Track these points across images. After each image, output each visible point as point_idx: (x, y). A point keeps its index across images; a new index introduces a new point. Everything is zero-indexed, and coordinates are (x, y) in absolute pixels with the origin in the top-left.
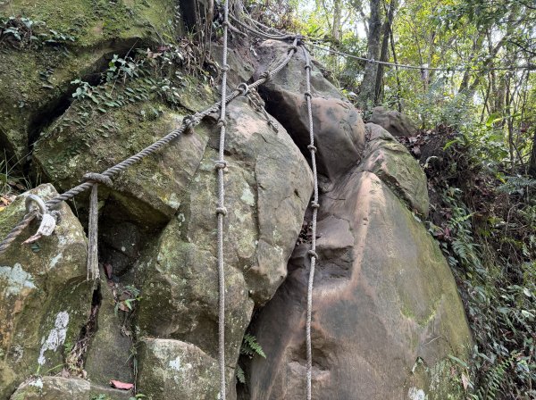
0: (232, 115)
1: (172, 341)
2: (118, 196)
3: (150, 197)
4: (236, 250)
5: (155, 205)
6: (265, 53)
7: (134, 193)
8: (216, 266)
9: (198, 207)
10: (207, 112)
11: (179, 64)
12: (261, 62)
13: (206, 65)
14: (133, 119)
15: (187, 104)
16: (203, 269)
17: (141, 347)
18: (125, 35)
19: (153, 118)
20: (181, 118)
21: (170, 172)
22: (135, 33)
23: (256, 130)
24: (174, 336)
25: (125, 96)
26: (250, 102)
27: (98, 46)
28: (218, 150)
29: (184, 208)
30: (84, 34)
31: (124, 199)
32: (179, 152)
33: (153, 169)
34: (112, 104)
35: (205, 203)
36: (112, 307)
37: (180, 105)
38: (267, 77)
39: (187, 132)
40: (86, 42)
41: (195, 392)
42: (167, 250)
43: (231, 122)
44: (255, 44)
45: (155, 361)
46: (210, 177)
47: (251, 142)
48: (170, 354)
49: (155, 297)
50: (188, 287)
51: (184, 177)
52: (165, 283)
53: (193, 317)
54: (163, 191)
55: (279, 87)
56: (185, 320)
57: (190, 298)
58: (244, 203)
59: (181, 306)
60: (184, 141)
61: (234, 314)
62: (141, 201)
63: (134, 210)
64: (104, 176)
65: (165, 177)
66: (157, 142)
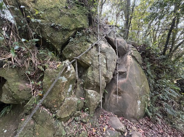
0: (101, 43)
1: (91, 90)
2: (79, 61)
3: (86, 62)
4: (103, 73)
5: (87, 63)
6: (105, 29)
7: (83, 61)
8: (99, 76)
9: (95, 64)
10: (96, 43)
11: (90, 33)
12: (105, 31)
13: (94, 33)
14: (81, 45)
15: (92, 42)
16: (97, 77)
17: (85, 91)
18: (79, 27)
19: (85, 45)
20: (91, 45)
21: (89, 56)
22: (81, 26)
23: (106, 47)
24: (91, 89)
25: (80, 40)
26: (104, 41)
27: (73, 30)
28: (98, 51)
29: (92, 64)
30: (71, 27)
31: (80, 62)
32: (91, 52)
33: (86, 56)
34: (77, 42)
35: (96, 63)
36: (79, 84)
37: (90, 42)
38: (107, 35)
39: (92, 48)
40: (71, 29)
41: (96, 100)
42: (89, 73)
43: (101, 45)
44: (103, 28)
45: (88, 94)
46: (97, 57)
47: (105, 49)
48: (91, 93)
49: (87, 82)
50: (94, 80)
51: (92, 57)
52: (89, 79)
53: (95, 86)
54: (88, 60)
55: (109, 37)
56: (93, 86)
57: (94, 82)
58: (104, 63)
59: (93, 84)
60: (92, 50)
61: (103, 85)
62: (84, 63)
63: (82, 64)
64: (78, 58)
65: (88, 58)
66: (87, 50)
